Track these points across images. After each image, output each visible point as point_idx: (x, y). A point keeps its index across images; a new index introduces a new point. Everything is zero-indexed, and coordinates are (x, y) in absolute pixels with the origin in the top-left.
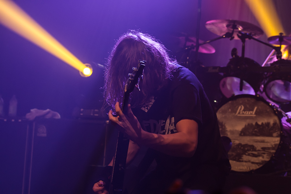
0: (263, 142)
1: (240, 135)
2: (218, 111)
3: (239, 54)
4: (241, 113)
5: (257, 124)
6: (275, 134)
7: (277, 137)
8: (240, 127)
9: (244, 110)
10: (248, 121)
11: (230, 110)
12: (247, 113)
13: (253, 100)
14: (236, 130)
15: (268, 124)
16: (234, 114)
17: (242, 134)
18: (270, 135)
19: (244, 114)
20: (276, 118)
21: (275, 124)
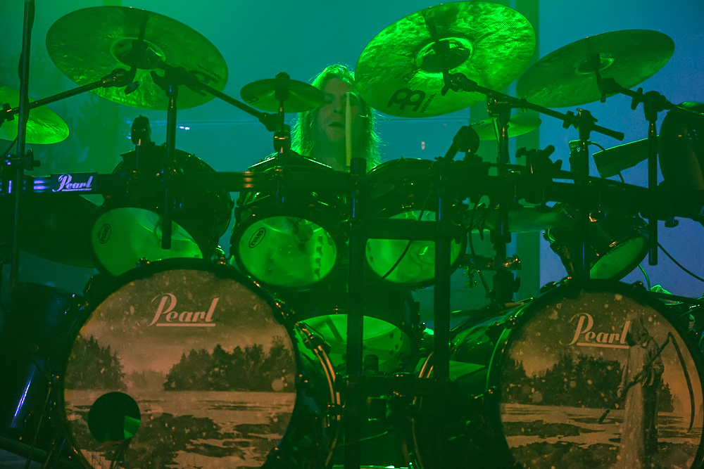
0: (241, 407)
1: (167, 387)
2: (95, 313)
3: (158, 136)
4: (168, 318)
5: (218, 350)
6: (278, 384)
7: (285, 390)
8: (165, 363)
9: (178, 309)
10: (193, 344)
11: (132, 309)
12: (188, 319)
13: (205, 278)
14: (152, 373)
15: (256, 352)
16: (145, 320)
17: (173, 385)
18: (266, 387)
19: (177, 321)
20: (281, 332)
21: (277, 350)
